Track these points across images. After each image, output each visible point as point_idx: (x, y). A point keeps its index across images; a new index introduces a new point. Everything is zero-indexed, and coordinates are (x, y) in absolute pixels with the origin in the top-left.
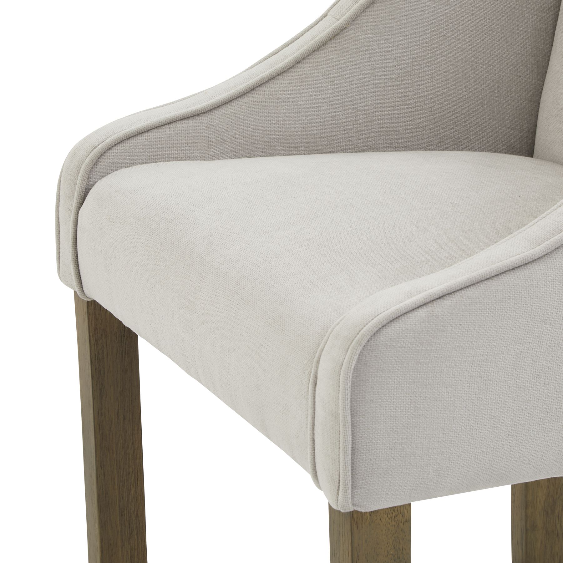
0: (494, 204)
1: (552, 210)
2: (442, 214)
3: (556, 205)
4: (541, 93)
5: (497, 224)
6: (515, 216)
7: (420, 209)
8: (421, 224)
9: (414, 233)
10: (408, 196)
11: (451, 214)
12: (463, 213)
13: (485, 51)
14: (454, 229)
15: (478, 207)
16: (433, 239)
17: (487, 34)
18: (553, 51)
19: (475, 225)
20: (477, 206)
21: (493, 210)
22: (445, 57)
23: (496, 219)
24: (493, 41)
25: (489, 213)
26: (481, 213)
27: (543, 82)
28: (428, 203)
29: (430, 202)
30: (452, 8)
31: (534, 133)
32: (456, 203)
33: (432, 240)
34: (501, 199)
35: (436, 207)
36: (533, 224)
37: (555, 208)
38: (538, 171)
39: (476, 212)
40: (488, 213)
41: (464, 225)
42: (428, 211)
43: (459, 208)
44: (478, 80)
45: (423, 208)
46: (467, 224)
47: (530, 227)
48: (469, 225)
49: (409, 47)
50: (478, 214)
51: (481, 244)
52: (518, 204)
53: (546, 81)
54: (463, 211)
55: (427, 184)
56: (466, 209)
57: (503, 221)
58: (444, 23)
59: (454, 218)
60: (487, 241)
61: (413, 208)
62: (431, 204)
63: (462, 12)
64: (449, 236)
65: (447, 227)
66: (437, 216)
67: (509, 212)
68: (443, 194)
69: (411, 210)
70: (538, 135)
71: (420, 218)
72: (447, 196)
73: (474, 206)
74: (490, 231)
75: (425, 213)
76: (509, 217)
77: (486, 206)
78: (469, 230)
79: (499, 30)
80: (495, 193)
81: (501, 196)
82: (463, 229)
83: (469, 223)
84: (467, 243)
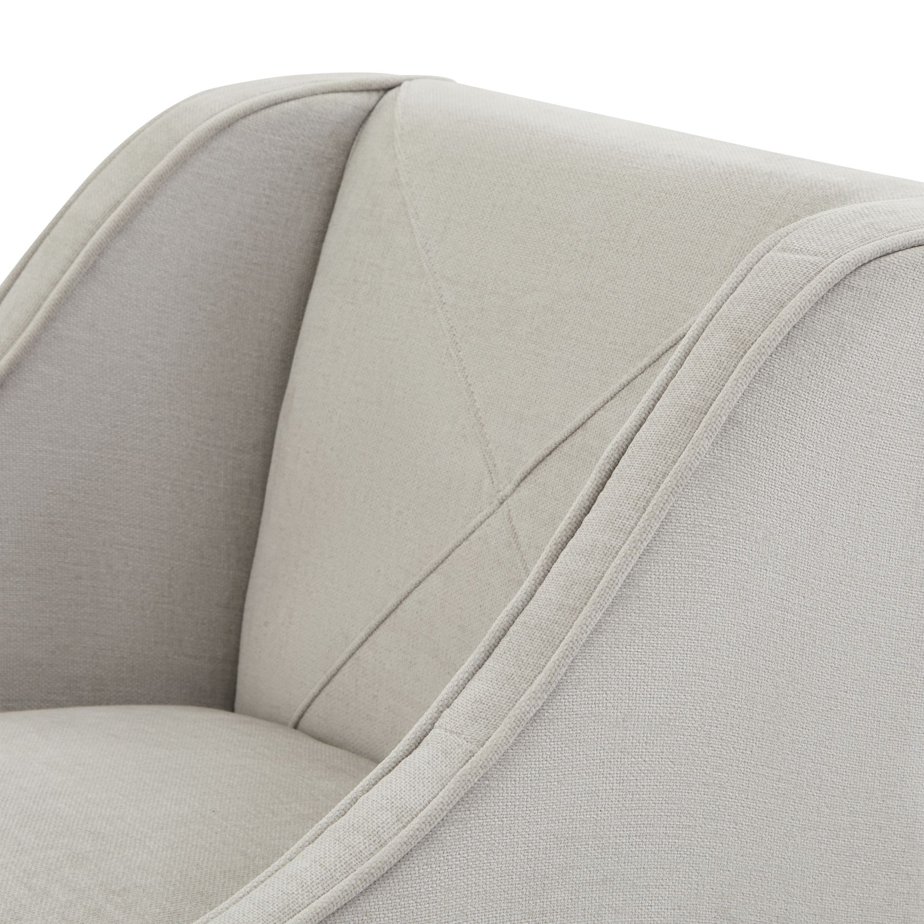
0: (169, 830)
1: (276, 868)
2: (74, 857)
3: (283, 857)
4: (245, 593)
5: (175, 872)
6: (207, 853)
7: (33, 848)
8: (35, 880)
9: (23, 902)
10: (11, 821)
11: (91, 857)
12: (113, 853)
13: (144, 524)
14: (97, 889)
15: (140, 840)
16: (58, 913)
17: (147, 495)
18: (263, 520)
19: (134, 878)
20: (138, 837)
21: (166, 844)
22: (73, 538)
23: (172, 863)
24: (159, 507)
25: (160, 850)
26: (146, 851)
27: (248, 573)
28: (47, 835)
29: (52, 833)
30: (84, 452)
31: (235, 662)
32: (99, 833)
33: (55, 915)
34: (180, 819)
35: (62, 843)
36: (241, 895)
37: (282, 862)
38: (245, 751)
39: (137, 850)
40: (158, 850)
41: (114, 880)
42: (49, 851)
43: (104, 843)
44: (133, 576)
45: (38, 845)
46: (120, 877)
47: (237, 901)
48: (124, 880)
49: (10, 522)
50: (140, 853)
51: (146, 917)
52: (213, 828)
53: (254, 573)
54: (112, 850)
55: (46, 793)
56: (118, 844)
57: (186, 865)
58: (71, 479)
59: (96, 866)
60: (158, 910)
61: (21, 847)
62: (53, 836)
63: (102, 457)
64: (88, 905)
65: (83, 885)
66: (65, 862)
67: (196, 845)
68: (74, 812)
69: (17, 851)
70: (242, 667)
71: (33, 869)
72: (83, 817)
73: (132, 837)
74: (162, 890)
75: (42, 857)
76: (197, 858)
77: (154, 835)
78: (124, 889)
79: (168, 488)
80: (169, 805)
81: (181, 812)
82: (113, 887)
83: (124, 873)
84: (121, 918)
